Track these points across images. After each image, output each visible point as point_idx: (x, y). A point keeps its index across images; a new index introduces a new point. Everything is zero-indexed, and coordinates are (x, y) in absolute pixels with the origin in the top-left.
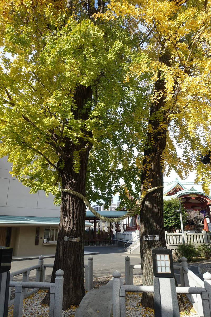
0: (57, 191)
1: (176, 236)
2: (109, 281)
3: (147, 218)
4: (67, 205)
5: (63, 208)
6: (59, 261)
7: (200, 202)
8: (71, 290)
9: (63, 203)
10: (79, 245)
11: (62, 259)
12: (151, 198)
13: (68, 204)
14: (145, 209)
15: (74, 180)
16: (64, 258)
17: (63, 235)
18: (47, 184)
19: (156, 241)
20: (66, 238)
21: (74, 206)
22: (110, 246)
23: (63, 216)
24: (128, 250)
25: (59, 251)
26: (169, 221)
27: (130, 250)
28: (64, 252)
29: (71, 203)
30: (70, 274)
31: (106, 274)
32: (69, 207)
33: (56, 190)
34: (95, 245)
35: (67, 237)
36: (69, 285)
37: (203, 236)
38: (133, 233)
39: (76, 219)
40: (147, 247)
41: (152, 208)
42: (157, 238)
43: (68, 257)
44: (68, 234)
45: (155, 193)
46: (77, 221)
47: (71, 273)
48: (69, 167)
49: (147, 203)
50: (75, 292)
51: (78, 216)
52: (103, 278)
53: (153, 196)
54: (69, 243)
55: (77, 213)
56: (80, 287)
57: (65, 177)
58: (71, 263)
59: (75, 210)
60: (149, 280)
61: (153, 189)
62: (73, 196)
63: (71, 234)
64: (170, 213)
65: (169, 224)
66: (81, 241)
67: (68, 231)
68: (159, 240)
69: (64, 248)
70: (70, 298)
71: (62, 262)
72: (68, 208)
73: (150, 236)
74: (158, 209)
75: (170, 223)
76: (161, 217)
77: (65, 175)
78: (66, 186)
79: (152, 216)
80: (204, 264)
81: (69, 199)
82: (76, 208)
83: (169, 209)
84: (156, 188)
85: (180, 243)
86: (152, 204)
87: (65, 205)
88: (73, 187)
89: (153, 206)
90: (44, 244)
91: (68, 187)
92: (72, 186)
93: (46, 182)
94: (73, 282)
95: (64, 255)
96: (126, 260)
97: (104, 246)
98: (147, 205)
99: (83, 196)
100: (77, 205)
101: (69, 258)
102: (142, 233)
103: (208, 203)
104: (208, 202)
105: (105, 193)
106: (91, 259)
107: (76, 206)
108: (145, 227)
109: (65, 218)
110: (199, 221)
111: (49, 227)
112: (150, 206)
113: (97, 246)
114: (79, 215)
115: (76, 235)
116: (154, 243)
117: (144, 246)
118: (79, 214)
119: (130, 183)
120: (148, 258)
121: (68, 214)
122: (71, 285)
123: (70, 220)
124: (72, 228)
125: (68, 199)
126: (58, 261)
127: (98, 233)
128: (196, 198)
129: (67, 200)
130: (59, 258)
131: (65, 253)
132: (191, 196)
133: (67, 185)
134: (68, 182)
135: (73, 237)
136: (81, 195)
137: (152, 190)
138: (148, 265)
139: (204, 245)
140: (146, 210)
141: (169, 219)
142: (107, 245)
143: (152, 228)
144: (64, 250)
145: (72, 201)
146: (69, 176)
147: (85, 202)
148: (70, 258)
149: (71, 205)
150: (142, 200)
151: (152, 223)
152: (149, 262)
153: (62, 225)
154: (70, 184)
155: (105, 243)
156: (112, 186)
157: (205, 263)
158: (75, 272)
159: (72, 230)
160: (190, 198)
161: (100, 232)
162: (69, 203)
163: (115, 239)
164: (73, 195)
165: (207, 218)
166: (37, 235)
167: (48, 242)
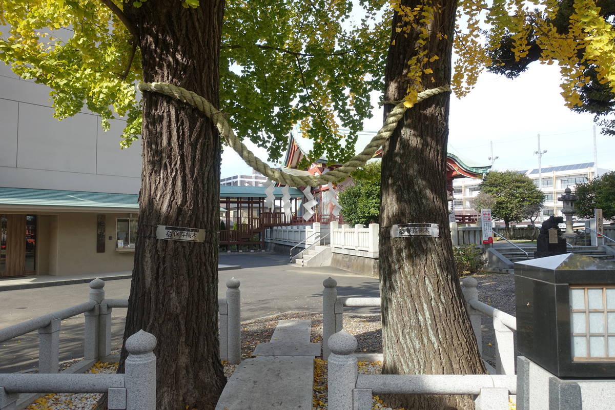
0: (129, 94)
2: (273, 331)
3: (407, 175)
4: (161, 134)
5: (149, 144)
6: (143, 295)
8: (184, 372)
9: (147, 127)
10: (202, 252)
11: (153, 291)
12: (420, 120)
13: (164, 131)
14: (402, 152)
15: (183, 56)
16: (158, 287)
17: (153, 222)
18: (96, 71)
19: (430, 238)
20: (162, 232)
21: (183, 138)
22: (258, 253)
23: (150, 167)
24: (297, 260)
25: (143, 268)
27: (302, 260)
28: (157, 273)
29: (174, 125)
30: (180, 330)
31: (263, 312)
32: (170, 137)
33: (125, 92)
34: (229, 251)
35: (167, 228)
36: (175, 360)
38: (308, 228)
39: (192, 176)
40: (404, 254)
41: (422, 150)
42: (434, 230)
43: (171, 286)
44: (167, 221)
45: (430, 106)
46: (195, 182)
47: (183, 327)
48: (165, 11)
49: (406, 133)
50: (196, 376)
51: (197, 167)
52: (259, 322)
53: (425, 116)
54: (171, 246)
55: (194, 157)
56: (210, 361)
57: (150, 44)
58: (180, 303)
59: (187, 150)
60: (409, 341)
61: (429, 92)
62: (180, 105)
63: (177, 220)
66: (208, 241)
67: (168, 212)
68: (440, 237)
69: (159, 261)
70: (182, 392)
71: (153, 300)
72: (165, 142)
73: (415, 226)
74: (438, 151)
76: (442, 174)
77: (150, 39)
78: (156, 73)
79: (419, 172)
81: (169, 115)
82: (191, 144)
84: (435, 91)
86: (422, 137)
87: (154, 132)
88: (180, 78)
89: (425, 144)
90: (117, 250)
91: (163, 77)
92: (176, 71)
93: (89, 64)
94: (187, 351)
95: (157, 279)
96: (326, 287)
97: (248, 253)
98: (408, 140)
99: (213, 108)
100: (195, 134)
101: (174, 288)
102: (388, 217)
103: (454, 174)
104: (454, 170)
105: (274, 115)
106: (235, 287)
107: (190, 136)
108: (399, 200)
109: (158, 173)
111: (128, 215)
112: (415, 142)
113: (233, 253)
114: (201, 165)
115: (195, 223)
116: (427, 245)
117: (394, 252)
118: (201, 160)
119: (344, 89)
120: (409, 283)
121: (166, 160)
122: (183, 360)
123: (175, 179)
124: (179, 203)
125: (165, 114)
126: (139, 296)
127: (233, 230)
129: (161, 118)
130: (144, 287)
131: (160, 273)
133: (159, 71)
134: (161, 59)
135: (184, 230)
136: (206, 102)
137: (425, 96)
138: (406, 303)
140: (404, 153)
142: (252, 251)
143: (419, 204)
144: (159, 267)
145: (177, 121)
146: (165, 40)
147: (219, 126)
148: (177, 288)
149: (175, 133)
150: (395, 124)
151: (421, 191)
152: (409, 294)
153: (147, 195)
154: (169, 66)
155: (249, 248)
156: (292, 100)
158: (195, 326)
159: (180, 209)
161: (238, 228)
162: (169, 126)
163: (269, 241)
164: (179, 102)
166: (99, 232)
167: (129, 246)
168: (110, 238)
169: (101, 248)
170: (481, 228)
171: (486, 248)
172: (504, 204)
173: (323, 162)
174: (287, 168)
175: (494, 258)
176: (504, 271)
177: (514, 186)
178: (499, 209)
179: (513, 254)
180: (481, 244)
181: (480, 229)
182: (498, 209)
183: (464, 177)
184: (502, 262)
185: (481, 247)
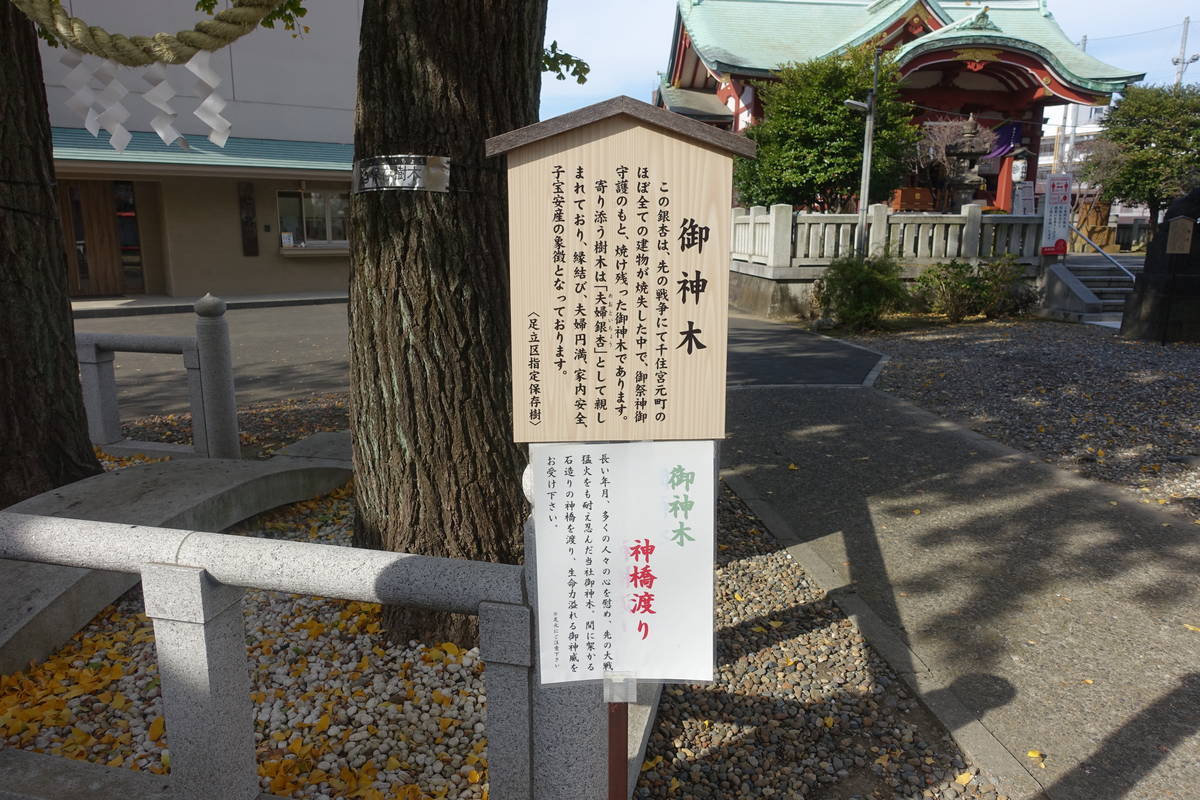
1: (838, 226)
7: (1002, 88)
26: (820, 161)
37: (962, 226)
64: (831, 124)
65: (817, 171)
75: (825, 170)
80: (923, 343)
83: (825, 101)
85: (836, 255)
90: (282, 252)
103: (1039, 94)
104: (1040, 86)
110: (966, 164)
111: (298, 183)
128: (990, 69)
132: (965, 56)
139: (953, 264)
141: (822, 152)
157: (929, 338)
160: (962, 64)
165: (1016, 158)
166: (244, 216)
167: (303, 244)
168: (267, 228)
169: (251, 247)
170: (1042, 218)
171: (1047, 264)
172: (1151, 166)
173: (731, 71)
174: (673, 88)
175: (1058, 287)
176: (1073, 316)
177: (1185, 122)
178: (1137, 178)
179: (1110, 281)
180: (1036, 254)
181: (1037, 222)
182: (1133, 180)
183: (1066, 103)
184: (1074, 296)
185: (1034, 262)
